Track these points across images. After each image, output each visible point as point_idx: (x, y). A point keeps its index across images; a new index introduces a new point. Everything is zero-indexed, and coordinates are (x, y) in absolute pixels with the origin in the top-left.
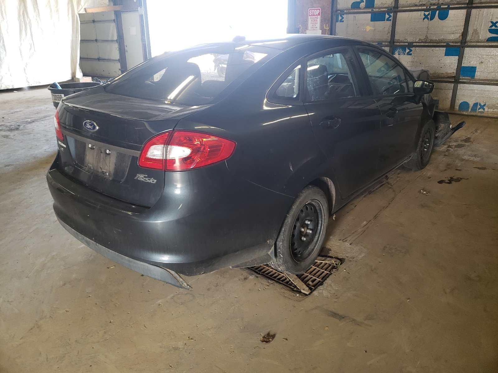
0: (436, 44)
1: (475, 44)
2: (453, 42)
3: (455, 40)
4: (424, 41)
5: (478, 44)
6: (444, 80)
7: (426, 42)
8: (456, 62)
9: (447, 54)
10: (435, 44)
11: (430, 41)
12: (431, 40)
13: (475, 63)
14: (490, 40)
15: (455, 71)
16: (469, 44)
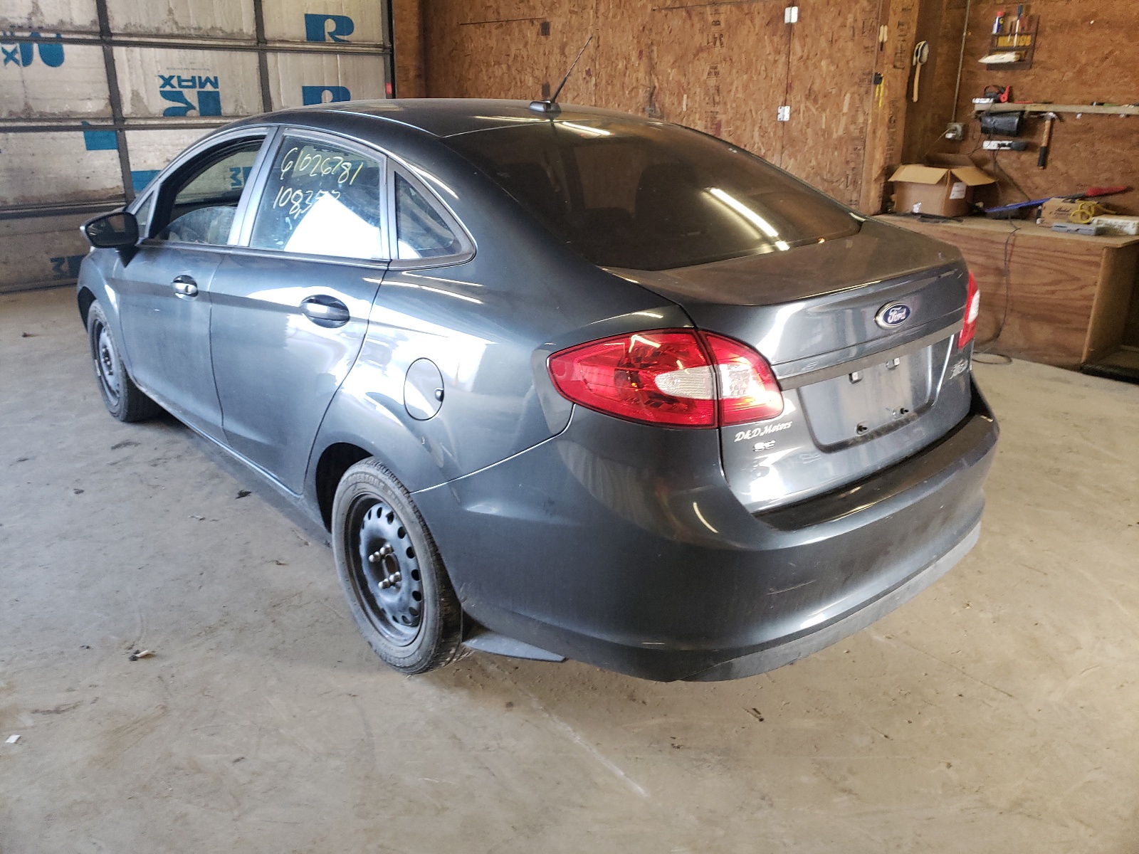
0: (59, 123)
1: (142, 122)
2: (96, 119)
3: (97, 113)
4: (23, 116)
5: (149, 122)
6: (102, 205)
7: (30, 120)
8: (117, 161)
9: (90, 147)
10: (55, 124)
11: (40, 116)
12: (41, 114)
13: (156, 162)
14: (169, 113)
15: (121, 184)
16: (131, 122)
